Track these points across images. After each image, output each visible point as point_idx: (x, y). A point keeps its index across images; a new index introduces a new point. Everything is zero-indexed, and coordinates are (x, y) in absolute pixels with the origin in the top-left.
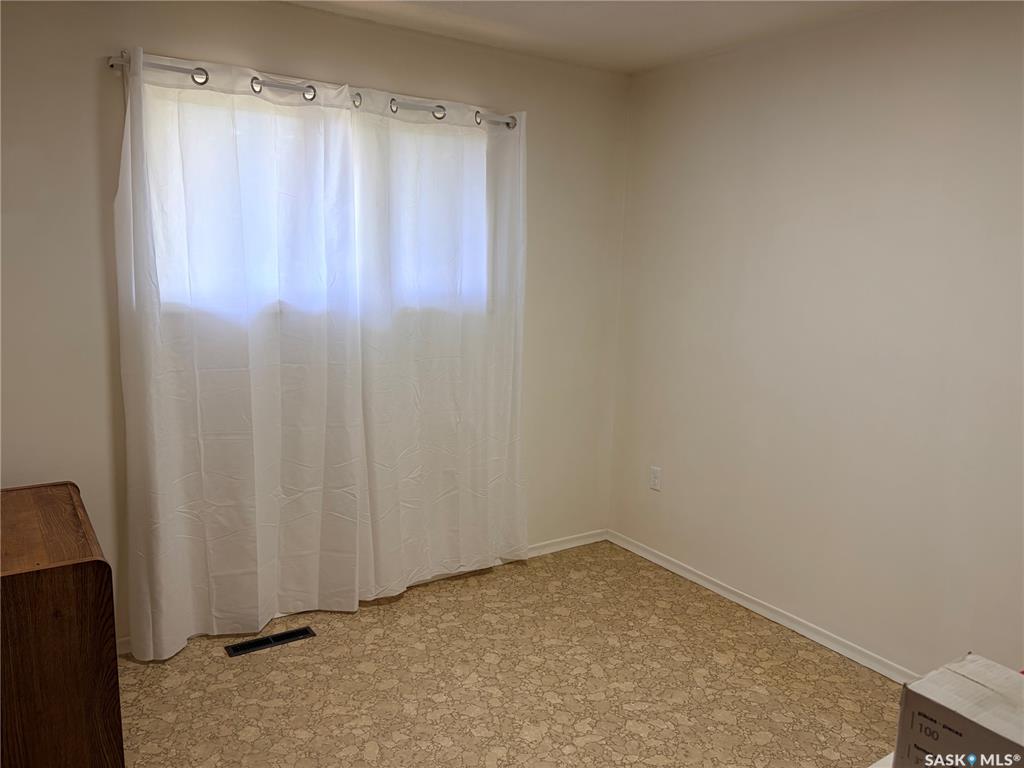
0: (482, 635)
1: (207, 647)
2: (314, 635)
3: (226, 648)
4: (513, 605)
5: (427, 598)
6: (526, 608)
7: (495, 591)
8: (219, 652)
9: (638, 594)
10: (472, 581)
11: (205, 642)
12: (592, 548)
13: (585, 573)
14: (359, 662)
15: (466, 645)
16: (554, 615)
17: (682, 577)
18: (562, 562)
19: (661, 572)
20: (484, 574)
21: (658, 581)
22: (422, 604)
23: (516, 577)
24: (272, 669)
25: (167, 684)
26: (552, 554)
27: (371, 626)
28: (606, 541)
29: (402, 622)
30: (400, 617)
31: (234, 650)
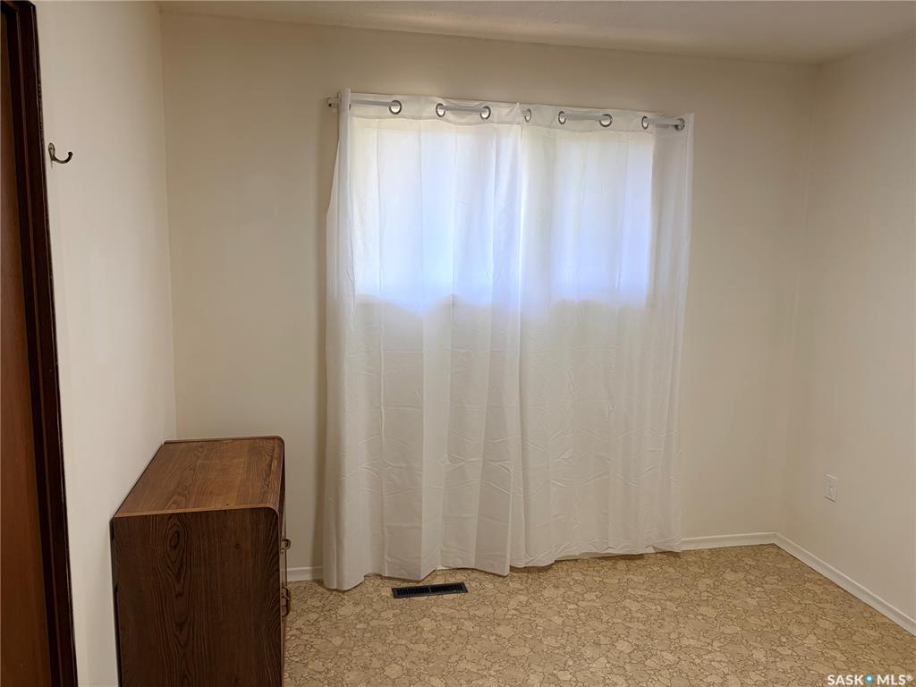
0: (620, 621)
1: (379, 585)
2: (467, 591)
3: (393, 589)
4: (657, 596)
5: (574, 574)
6: (670, 600)
7: (642, 579)
8: (387, 592)
9: (798, 608)
10: (621, 565)
11: (379, 581)
12: (757, 550)
13: (741, 575)
14: (499, 625)
15: (602, 627)
16: (698, 615)
17: (854, 597)
18: (718, 560)
19: (831, 588)
20: (634, 559)
21: (825, 597)
22: (568, 579)
23: (666, 568)
24: (424, 616)
25: (342, 611)
26: (710, 550)
27: (517, 591)
28: (773, 545)
29: (546, 593)
30: (545, 588)
31: (400, 593)
